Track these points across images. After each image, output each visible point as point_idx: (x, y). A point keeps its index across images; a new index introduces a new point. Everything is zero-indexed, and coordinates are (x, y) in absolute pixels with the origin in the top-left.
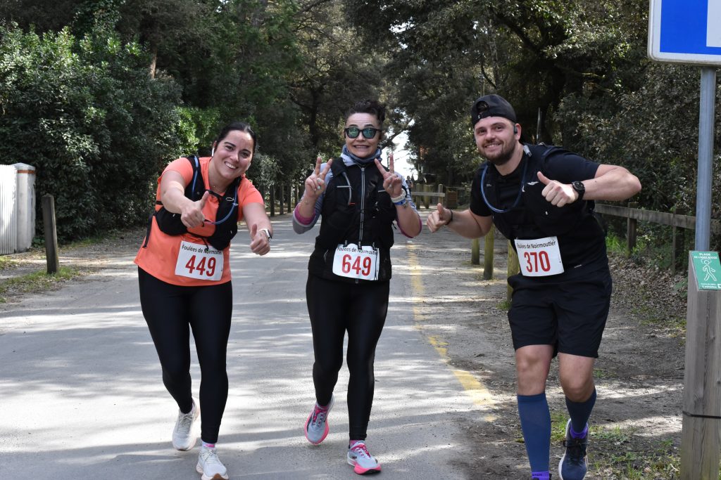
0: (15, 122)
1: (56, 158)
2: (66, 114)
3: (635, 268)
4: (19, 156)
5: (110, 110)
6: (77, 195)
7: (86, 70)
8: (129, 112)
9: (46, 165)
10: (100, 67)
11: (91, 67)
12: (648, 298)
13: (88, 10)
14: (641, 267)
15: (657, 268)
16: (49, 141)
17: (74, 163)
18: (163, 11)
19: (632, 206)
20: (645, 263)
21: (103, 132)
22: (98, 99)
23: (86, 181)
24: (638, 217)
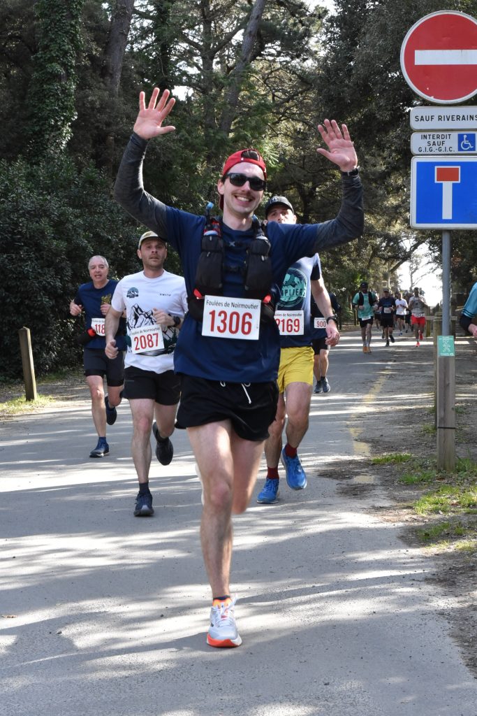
1: (17, 292)
2: (25, 248)
5: (69, 240)
7: (43, 201)
8: (89, 242)
9: (8, 300)
10: (58, 197)
11: (49, 197)
13: (37, 129)
16: (10, 275)
17: (36, 297)
18: (118, 124)
21: (63, 264)
22: (56, 230)
23: (48, 315)
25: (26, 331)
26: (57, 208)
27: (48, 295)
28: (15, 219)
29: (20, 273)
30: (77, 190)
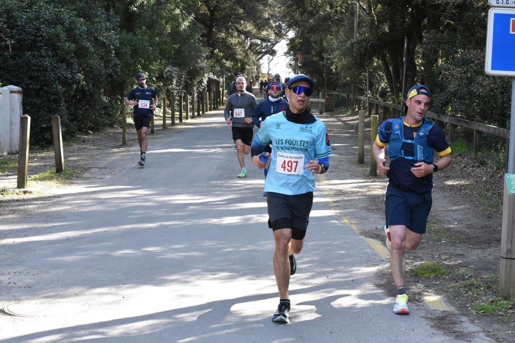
0: (6, 54)
1: (38, 81)
2: (45, 47)
3: (479, 167)
4: (10, 80)
6: (54, 110)
7: (58, 12)
8: (91, 44)
9: (31, 87)
10: (69, 10)
11: (62, 10)
12: (488, 190)
14: (484, 166)
15: (495, 168)
16: (33, 68)
17: (53, 85)
19: (477, 121)
20: (486, 164)
21: (72, 61)
22: (67, 35)
23: (61, 99)
24: (482, 130)
25: (58, 118)
26: (68, 18)
27: (61, 84)
28: (38, 25)
29: (40, 66)
30: (81, 4)
